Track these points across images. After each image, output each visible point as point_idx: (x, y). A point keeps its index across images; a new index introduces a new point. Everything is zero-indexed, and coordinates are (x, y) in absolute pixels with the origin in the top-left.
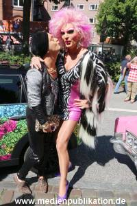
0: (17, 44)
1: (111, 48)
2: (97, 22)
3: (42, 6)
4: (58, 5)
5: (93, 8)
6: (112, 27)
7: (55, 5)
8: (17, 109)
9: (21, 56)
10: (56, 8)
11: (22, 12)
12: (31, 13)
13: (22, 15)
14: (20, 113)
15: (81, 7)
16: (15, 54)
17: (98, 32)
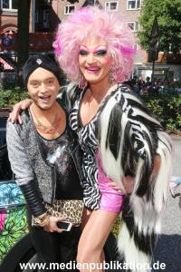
0: (9, 70)
1: (167, 70)
2: (141, 29)
3: (49, 7)
4: (75, 5)
5: (133, 7)
6: (167, 36)
7: (70, 5)
8: (6, 191)
9: (14, 91)
10: (72, 8)
11: (16, 19)
12: (31, 20)
13: (16, 23)
14: (12, 198)
15: (114, 5)
16: (5, 88)
17: (142, 44)
